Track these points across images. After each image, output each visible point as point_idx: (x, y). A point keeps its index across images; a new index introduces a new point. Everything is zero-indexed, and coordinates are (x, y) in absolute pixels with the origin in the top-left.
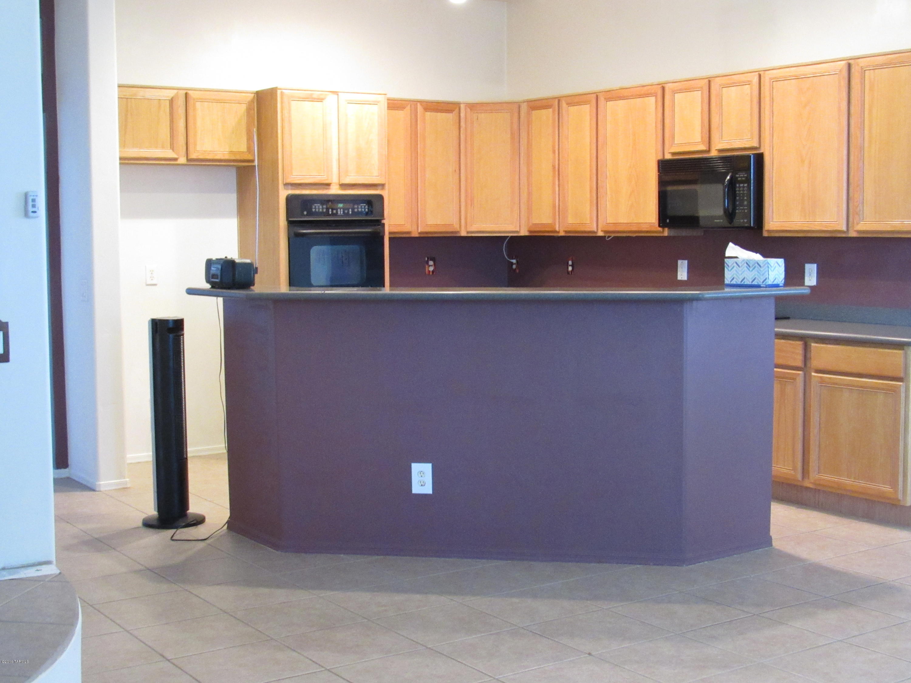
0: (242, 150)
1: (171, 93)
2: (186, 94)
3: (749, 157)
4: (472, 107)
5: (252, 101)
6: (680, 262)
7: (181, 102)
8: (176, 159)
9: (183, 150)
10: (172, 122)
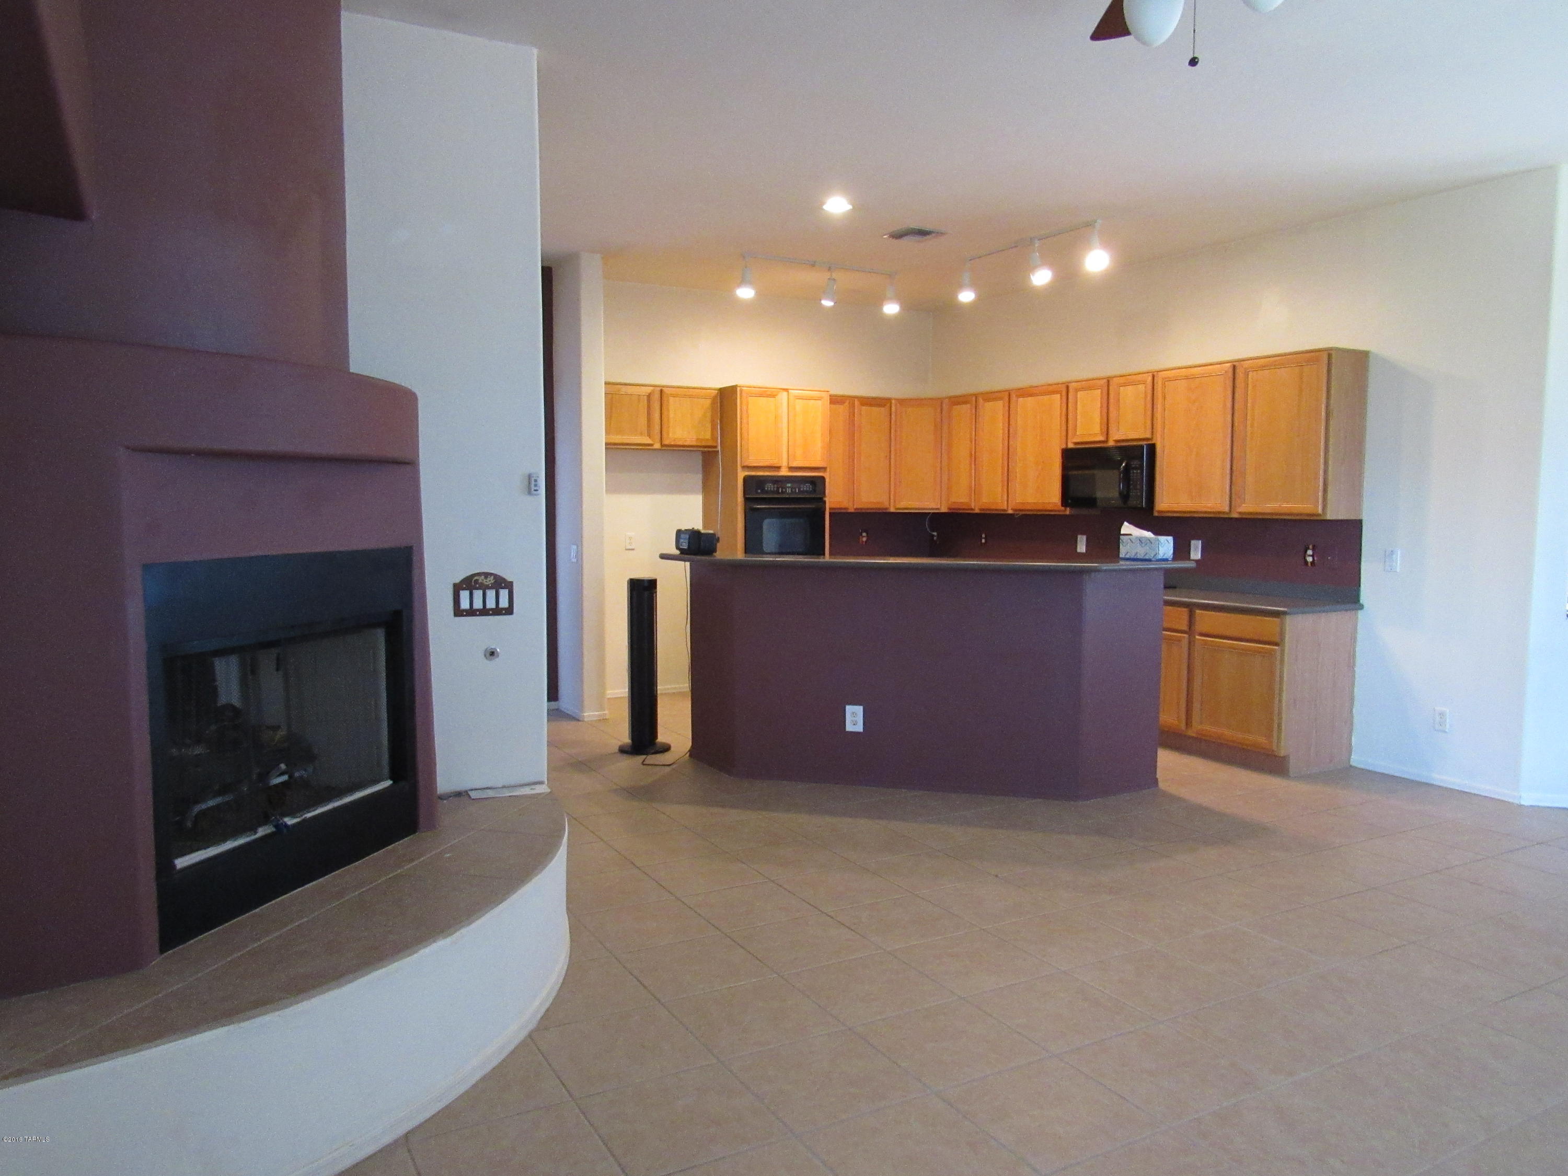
0: (707, 438)
1: (649, 389)
2: (661, 391)
3: (1142, 447)
4: (902, 402)
5: (715, 397)
6: (1079, 537)
7: (657, 396)
8: (652, 445)
9: (658, 437)
10: (649, 414)
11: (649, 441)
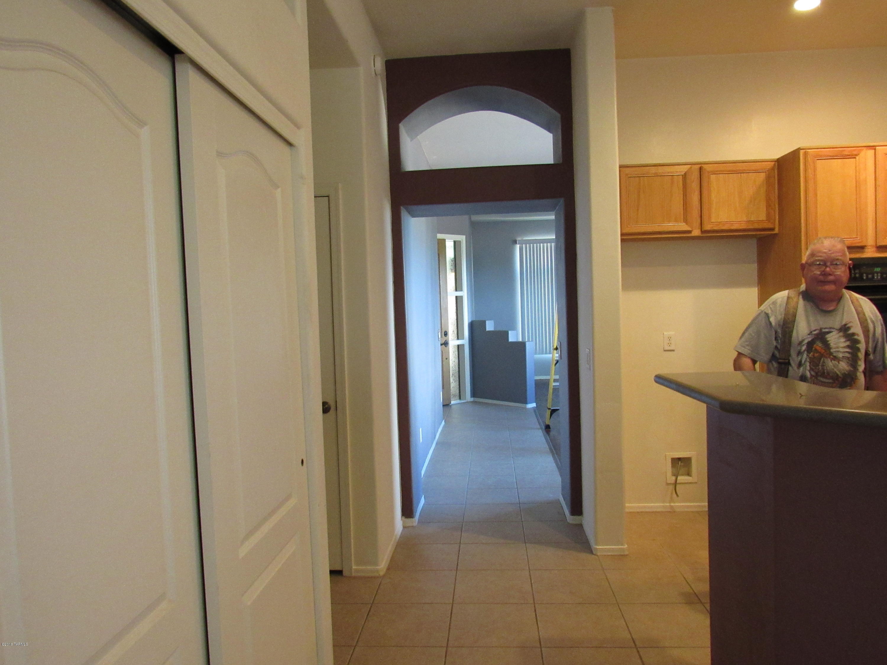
0: (761, 219)
1: (685, 168)
2: (701, 169)
5: (773, 169)
7: (695, 175)
8: (689, 232)
9: (697, 223)
10: (685, 195)
11: (683, 227)
